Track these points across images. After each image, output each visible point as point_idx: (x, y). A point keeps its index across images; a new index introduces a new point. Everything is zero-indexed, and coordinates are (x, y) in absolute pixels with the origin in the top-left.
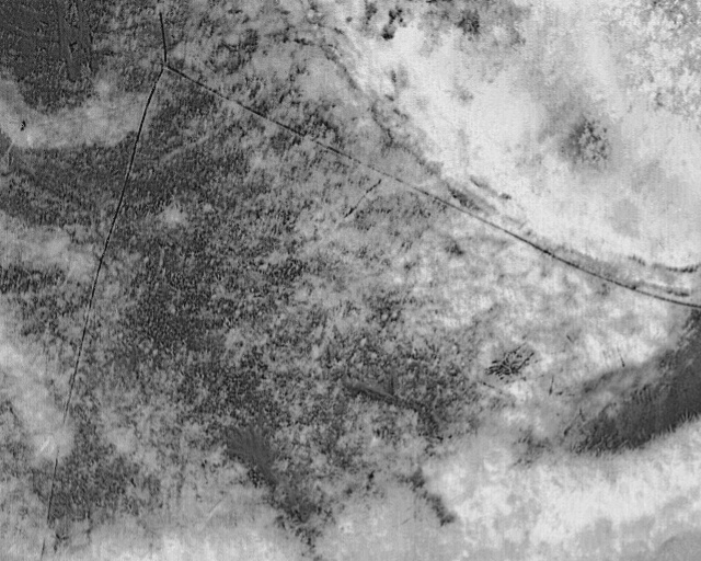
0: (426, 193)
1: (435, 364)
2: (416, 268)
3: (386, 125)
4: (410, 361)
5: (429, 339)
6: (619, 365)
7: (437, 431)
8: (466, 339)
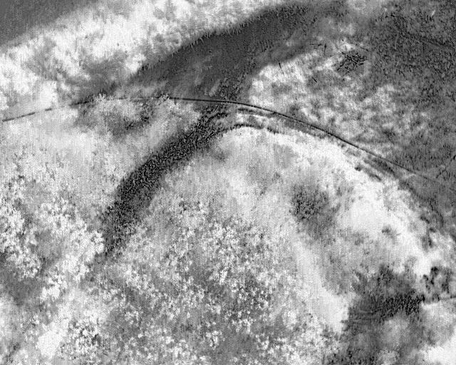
0: (408, 170)
1: (398, 63)
2: (413, 122)
3: (434, 213)
4: (414, 64)
5: (403, 77)
6: (282, 64)
7: (395, 20)
8: (380, 78)
